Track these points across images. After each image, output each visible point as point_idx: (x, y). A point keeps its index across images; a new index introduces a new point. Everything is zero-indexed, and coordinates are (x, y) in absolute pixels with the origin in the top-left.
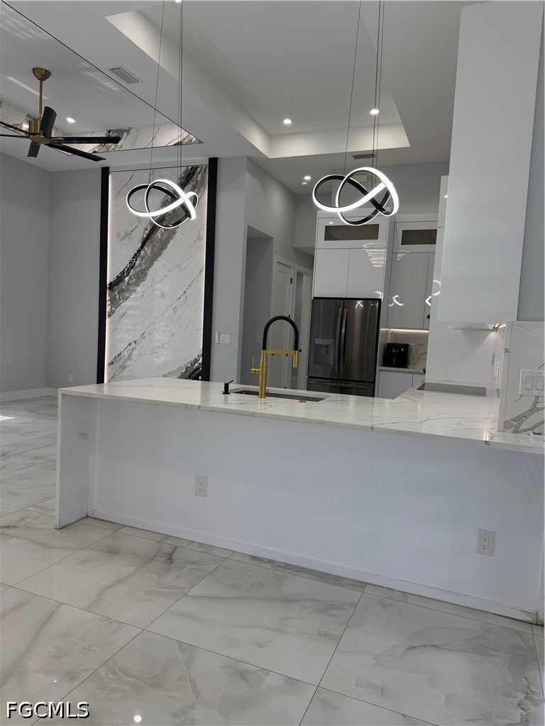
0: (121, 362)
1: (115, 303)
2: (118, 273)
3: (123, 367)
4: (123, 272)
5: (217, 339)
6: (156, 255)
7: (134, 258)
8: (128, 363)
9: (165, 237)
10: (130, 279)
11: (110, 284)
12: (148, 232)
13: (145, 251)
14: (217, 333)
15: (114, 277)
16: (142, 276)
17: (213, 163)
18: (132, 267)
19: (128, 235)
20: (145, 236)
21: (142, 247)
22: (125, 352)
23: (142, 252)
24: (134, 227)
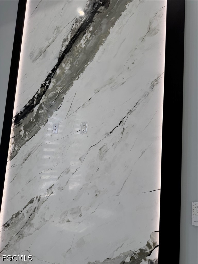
1: (19, 142)
2: (26, 102)
4: (33, 100)
7: (47, 80)
9: (91, 44)
10: (41, 108)
11: (17, 116)
12: (67, 43)
13: (63, 69)
15: (22, 108)
18: (44, 92)
19: (43, 53)
20: (63, 49)
21: (58, 65)
23: (58, 71)
24: (50, 41)
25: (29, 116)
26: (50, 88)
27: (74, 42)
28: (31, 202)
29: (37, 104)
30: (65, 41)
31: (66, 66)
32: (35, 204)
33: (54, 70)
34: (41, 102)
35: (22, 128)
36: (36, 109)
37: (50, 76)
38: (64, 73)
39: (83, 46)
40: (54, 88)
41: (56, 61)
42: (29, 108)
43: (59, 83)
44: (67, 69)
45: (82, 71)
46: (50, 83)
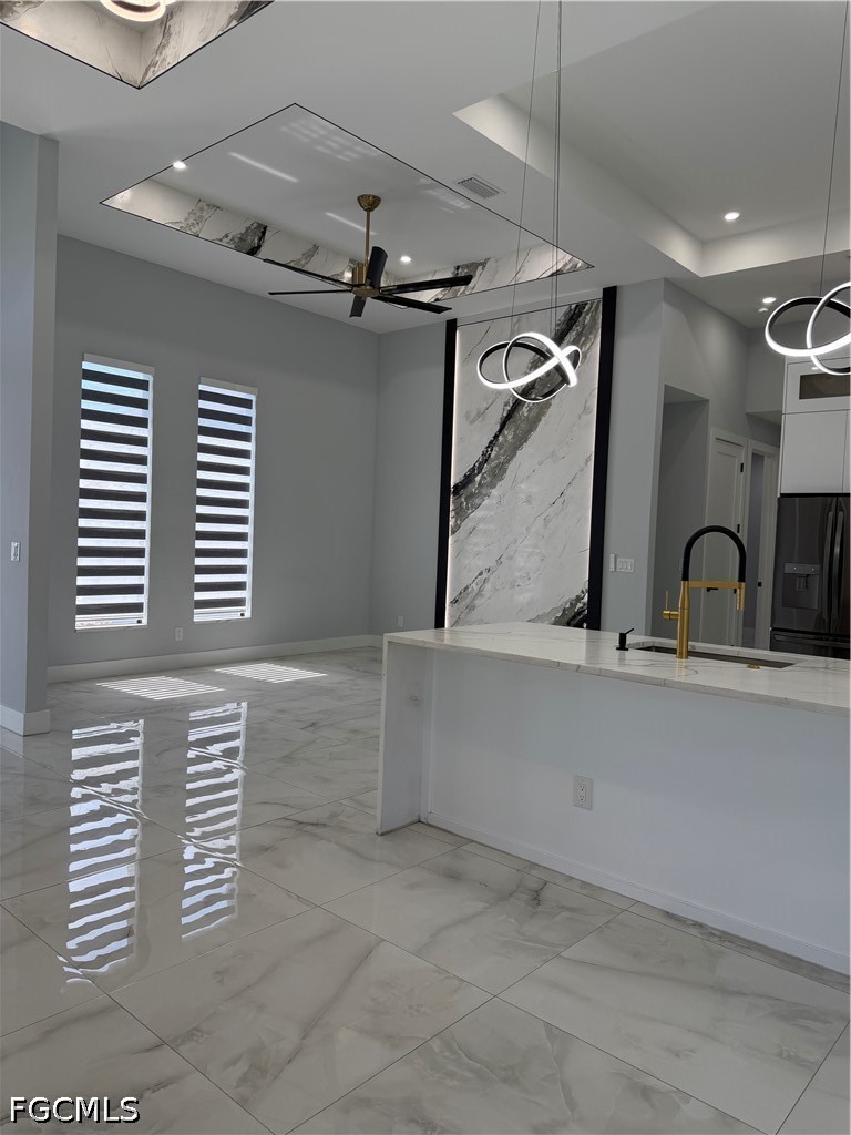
0: (468, 600)
1: (462, 514)
2: (466, 471)
3: (471, 608)
4: (473, 469)
5: (612, 565)
6: (521, 440)
7: (488, 447)
8: (477, 602)
9: (534, 413)
10: (483, 478)
11: (456, 486)
12: (509, 408)
13: (505, 437)
14: (612, 556)
15: (461, 477)
16: (499, 472)
17: (610, 295)
18: (486, 461)
19: (481, 414)
20: (505, 414)
21: (500, 431)
22: (474, 585)
23: (500, 438)
24: (490, 402)
25: (470, 486)
26: (492, 456)
27: (516, 408)
28: (481, 574)
29: (478, 473)
30: (506, 405)
31: (509, 434)
32: (485, 575)
33: (496, 437)
34: (483, 471)
35: (463, 500)
36: (478, 478)
37: (491, 442)
38: (506, 441)
39: (526, 415)
40: (497, 457)
41: (498, 427)
42: (468, 479)
43: (502, 451)
44: (510, 437)
45: (526, 441)
46: (492, 450)
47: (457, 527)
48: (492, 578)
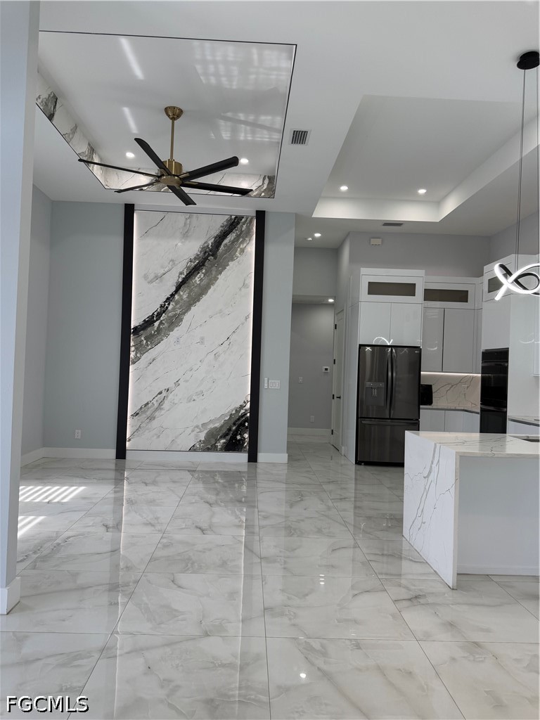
0: (149, 413)
1: (142, 349)
2: (145, 316)
3: (151, 418)
4: (152, 316)
5: (266, 385)
6: (194, 300)
7: (166, 302)
8: (157, 414)
9: (204, 282)
10: (162, 324)
11: (135, 328)
12: (184, 276)
13: (181, 296)
14: (266, 379)
15: (141, 321)
16: (175, 321)
17: (261, 216)
18: (164, 312)
19: (158, 278)
20: (180, 280)
21: (176, 292)
22: (154, 401)
23: (176, 297)
24: (166, 270)
25: (149, 329)
26: (169, 308)
27: (190, 277)
28: (160, 393)
29: (157, 320)
30: (181, 273)
31: (184, 294)
32: (164, 394)
33: (172, 295)
34: (162, 319)
35: (143, 338)
36: (156, 324)
37: (168, 299)
38: (182, 299)
39: (198, 283)
40: (174, 309)
41: (174, 289)
42: (149, 323)
43: (178, 306)
44: (185, 296)
45: (199, 301)
46: (169, 304)
47: (137, 359)
48: (171, 396)
